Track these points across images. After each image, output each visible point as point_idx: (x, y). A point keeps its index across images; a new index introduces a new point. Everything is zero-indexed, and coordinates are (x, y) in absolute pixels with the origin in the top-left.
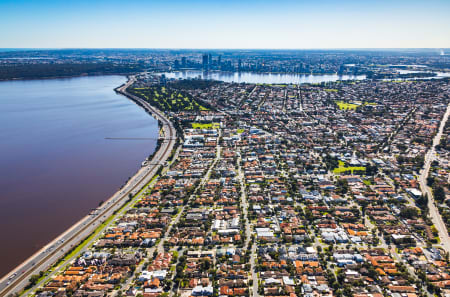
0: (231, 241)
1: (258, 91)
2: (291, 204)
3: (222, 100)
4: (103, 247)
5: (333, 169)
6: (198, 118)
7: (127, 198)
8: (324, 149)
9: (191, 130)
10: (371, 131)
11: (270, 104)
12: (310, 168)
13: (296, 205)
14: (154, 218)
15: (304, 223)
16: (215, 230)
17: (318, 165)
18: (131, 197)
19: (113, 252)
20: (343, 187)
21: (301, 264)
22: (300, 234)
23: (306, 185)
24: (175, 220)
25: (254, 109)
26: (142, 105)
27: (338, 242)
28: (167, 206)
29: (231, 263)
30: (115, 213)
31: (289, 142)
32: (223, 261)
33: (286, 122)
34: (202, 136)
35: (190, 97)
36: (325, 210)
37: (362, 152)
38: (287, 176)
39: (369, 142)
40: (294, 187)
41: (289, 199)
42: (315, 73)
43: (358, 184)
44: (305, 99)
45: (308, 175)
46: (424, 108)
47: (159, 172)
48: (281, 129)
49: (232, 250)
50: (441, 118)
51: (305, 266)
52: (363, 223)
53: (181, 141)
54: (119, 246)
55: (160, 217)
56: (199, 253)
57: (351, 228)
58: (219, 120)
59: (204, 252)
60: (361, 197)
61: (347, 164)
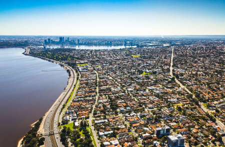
1: (95, 52)
5: (142, 74)
6: (77, 62)
8: (136, 69)
10: (149, 63)
11: (105, 57)
17: (136, 73)
21: (146, 94)
23: (136, 78)
25: (99, 58)
27: (153, 89)
31: (122, 67)
33: (115, 62)
37: (149, 69)
39: (150, 66)
43: (152, 77)
44: (117, 54)
46: (164, 55)
50: (171, 58)
52: (158, 85)
58: (87, 63)
60: (154, 80)
61: (146, 72)
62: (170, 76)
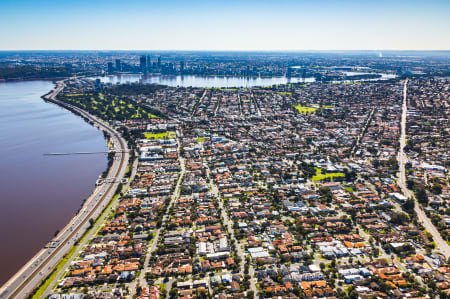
0: (224, 265)
1: (209, 96)
2: (278, 218)
3: (172, 106)
4: (72, 287)
5: (311, 176)
6: (149, 127)
7: (87, 225)
8: (297, 156)
9: (145, 141)
10: (337, 135)
11: (226, 110)
12: (288, 177)
13: (284, 219)
14: (126, 246)
15: (298, 239)
16: (201, 255)
17: (295, 173)
18: (92, 222)
19: (85, 291)
20: (326, 196)
21: (308, 284)
22: (298, 251)
23: (289, 196)
24: (152, 247)
25: (211, 115)
26: (79, 114)
27: (339, 256)
28: (138, 230)
29: (230, 292)
30: (76, 244)
31: (258, 150)
32: (220, 290)
33: (248, 128)
34: (160, 147)
35: (134, 103)
36: (315, 222)
37: (335, 157)
38: (266, 187)
39: (340, 147)
40: (276, 200)
41: (275, 213)
42: (263, 76)
43: (341, 191)
44: (261, 103)
45: (288, 185)
46: (381, 109)
47: (118, 191)
48: (245, 135)
49: (228, 276)
50: (400, 119)
51: (312, 286)
52: (357, 233)
53: (136, 154)
54: (91, 284)
55: (133, 244)
56: (189, 283)
57: (347, 239)
58: (174, 129)
59: (196, 282)
60: (347, 205)
62: (400, 191)
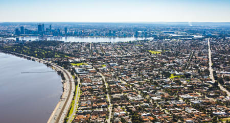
5: (169, 77)
8: (159, 70)
10: (177, 62)
12: (158, 77)
17: (161, 76)
39: (179, 66)
43: (185, 81)
45: (159, 80)
61: (175, 75)
62: (211, 80)
